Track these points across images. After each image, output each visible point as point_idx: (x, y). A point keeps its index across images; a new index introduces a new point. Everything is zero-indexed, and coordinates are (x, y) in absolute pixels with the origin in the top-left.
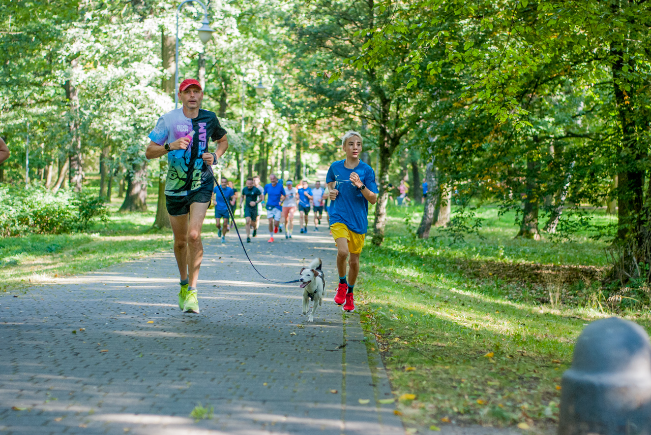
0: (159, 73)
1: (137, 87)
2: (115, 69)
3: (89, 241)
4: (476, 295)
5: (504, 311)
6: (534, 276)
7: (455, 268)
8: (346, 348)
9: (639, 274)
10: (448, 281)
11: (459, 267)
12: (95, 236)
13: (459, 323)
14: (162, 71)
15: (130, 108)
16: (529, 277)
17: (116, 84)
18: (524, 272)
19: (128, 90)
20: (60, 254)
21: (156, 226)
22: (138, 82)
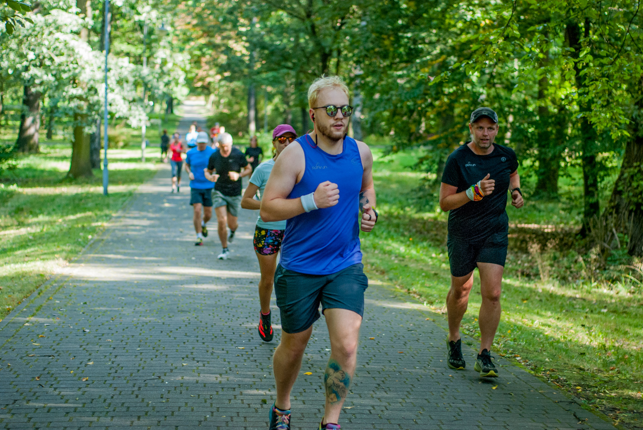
1: (58, 35)
9: (619, 246)
14: (84, 18)
21: (71, 175)
22: (58, 28)
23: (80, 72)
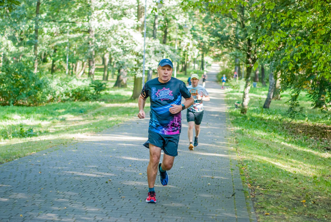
0: (136, 23)
1: (125, 29)
2: (114, 21)
3: (100, 106)
4: (294, 146)
5: (308, 157)
6: (323, 134)
7: (283, 128)
8: (235, 195)
10: (280, 137)
11: (285, 128)
12: (102, 103)
13: (287, 170)
14: (137, 22)
15: (121, 40)
16: (321, 134)
17: (114, 28)
18: (318, 130)
19: (120, 31)
20: (87, 114)
21: (132, 98)
22: (125, 27)
23: (135, 48)
